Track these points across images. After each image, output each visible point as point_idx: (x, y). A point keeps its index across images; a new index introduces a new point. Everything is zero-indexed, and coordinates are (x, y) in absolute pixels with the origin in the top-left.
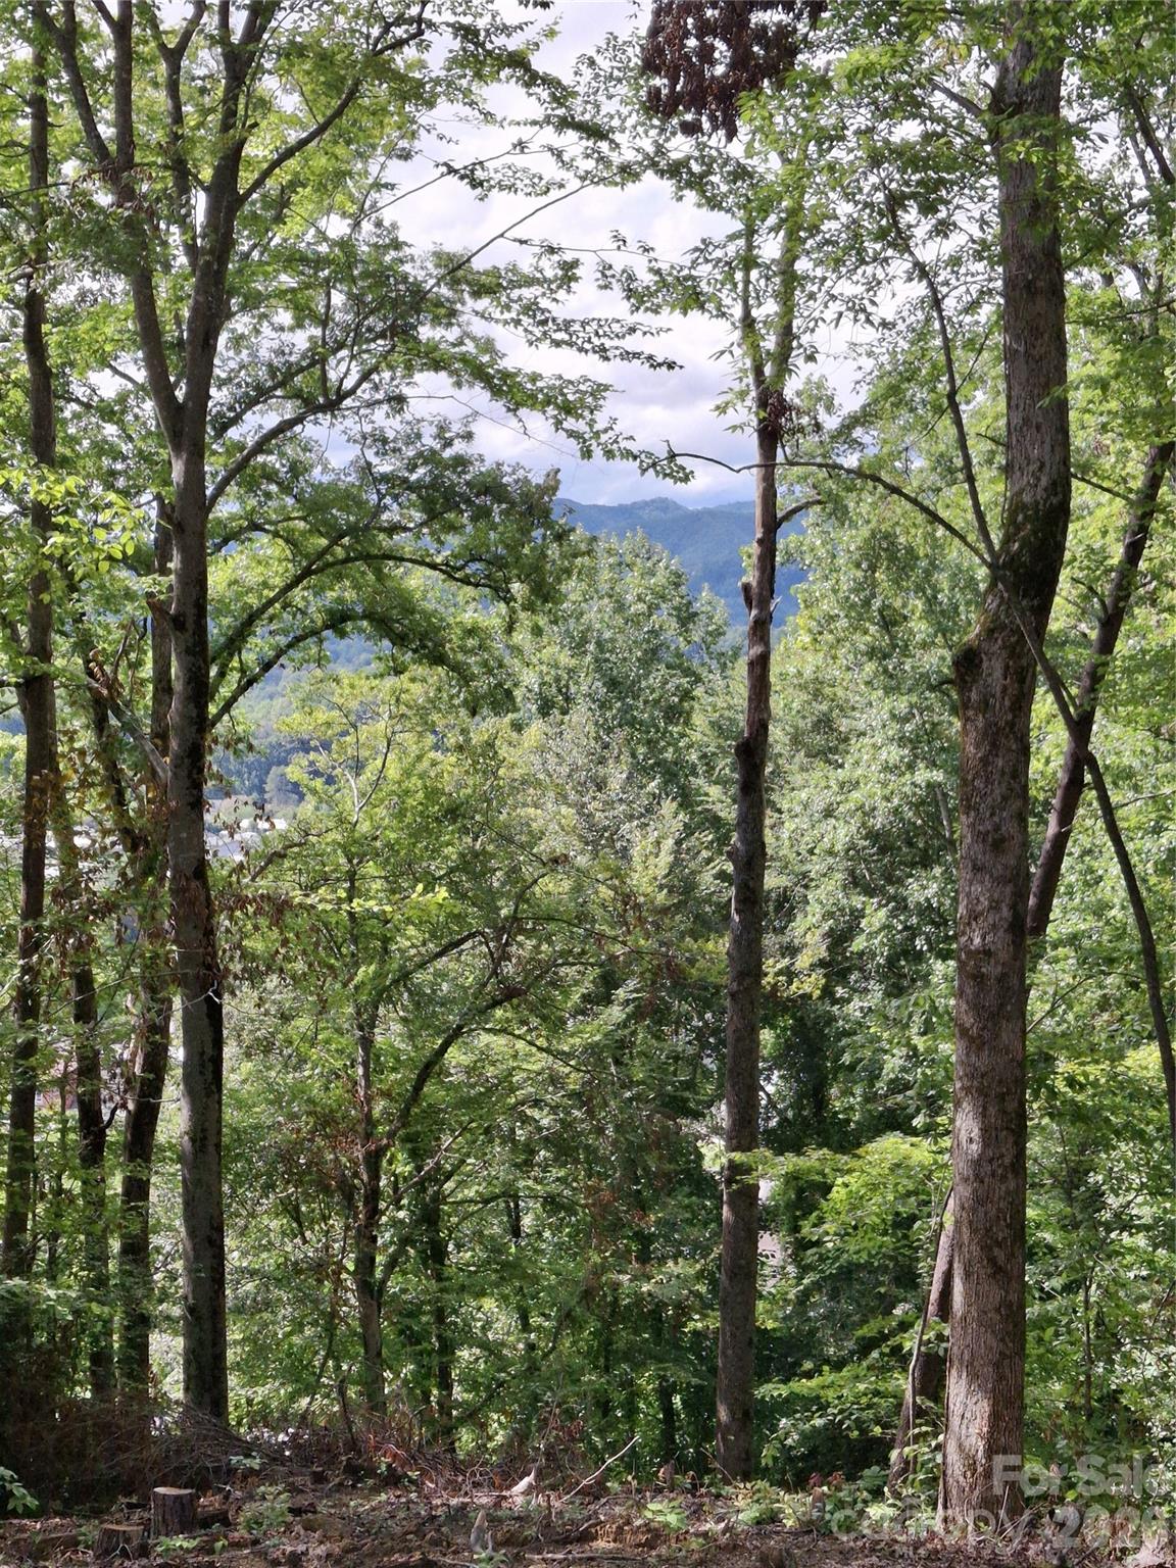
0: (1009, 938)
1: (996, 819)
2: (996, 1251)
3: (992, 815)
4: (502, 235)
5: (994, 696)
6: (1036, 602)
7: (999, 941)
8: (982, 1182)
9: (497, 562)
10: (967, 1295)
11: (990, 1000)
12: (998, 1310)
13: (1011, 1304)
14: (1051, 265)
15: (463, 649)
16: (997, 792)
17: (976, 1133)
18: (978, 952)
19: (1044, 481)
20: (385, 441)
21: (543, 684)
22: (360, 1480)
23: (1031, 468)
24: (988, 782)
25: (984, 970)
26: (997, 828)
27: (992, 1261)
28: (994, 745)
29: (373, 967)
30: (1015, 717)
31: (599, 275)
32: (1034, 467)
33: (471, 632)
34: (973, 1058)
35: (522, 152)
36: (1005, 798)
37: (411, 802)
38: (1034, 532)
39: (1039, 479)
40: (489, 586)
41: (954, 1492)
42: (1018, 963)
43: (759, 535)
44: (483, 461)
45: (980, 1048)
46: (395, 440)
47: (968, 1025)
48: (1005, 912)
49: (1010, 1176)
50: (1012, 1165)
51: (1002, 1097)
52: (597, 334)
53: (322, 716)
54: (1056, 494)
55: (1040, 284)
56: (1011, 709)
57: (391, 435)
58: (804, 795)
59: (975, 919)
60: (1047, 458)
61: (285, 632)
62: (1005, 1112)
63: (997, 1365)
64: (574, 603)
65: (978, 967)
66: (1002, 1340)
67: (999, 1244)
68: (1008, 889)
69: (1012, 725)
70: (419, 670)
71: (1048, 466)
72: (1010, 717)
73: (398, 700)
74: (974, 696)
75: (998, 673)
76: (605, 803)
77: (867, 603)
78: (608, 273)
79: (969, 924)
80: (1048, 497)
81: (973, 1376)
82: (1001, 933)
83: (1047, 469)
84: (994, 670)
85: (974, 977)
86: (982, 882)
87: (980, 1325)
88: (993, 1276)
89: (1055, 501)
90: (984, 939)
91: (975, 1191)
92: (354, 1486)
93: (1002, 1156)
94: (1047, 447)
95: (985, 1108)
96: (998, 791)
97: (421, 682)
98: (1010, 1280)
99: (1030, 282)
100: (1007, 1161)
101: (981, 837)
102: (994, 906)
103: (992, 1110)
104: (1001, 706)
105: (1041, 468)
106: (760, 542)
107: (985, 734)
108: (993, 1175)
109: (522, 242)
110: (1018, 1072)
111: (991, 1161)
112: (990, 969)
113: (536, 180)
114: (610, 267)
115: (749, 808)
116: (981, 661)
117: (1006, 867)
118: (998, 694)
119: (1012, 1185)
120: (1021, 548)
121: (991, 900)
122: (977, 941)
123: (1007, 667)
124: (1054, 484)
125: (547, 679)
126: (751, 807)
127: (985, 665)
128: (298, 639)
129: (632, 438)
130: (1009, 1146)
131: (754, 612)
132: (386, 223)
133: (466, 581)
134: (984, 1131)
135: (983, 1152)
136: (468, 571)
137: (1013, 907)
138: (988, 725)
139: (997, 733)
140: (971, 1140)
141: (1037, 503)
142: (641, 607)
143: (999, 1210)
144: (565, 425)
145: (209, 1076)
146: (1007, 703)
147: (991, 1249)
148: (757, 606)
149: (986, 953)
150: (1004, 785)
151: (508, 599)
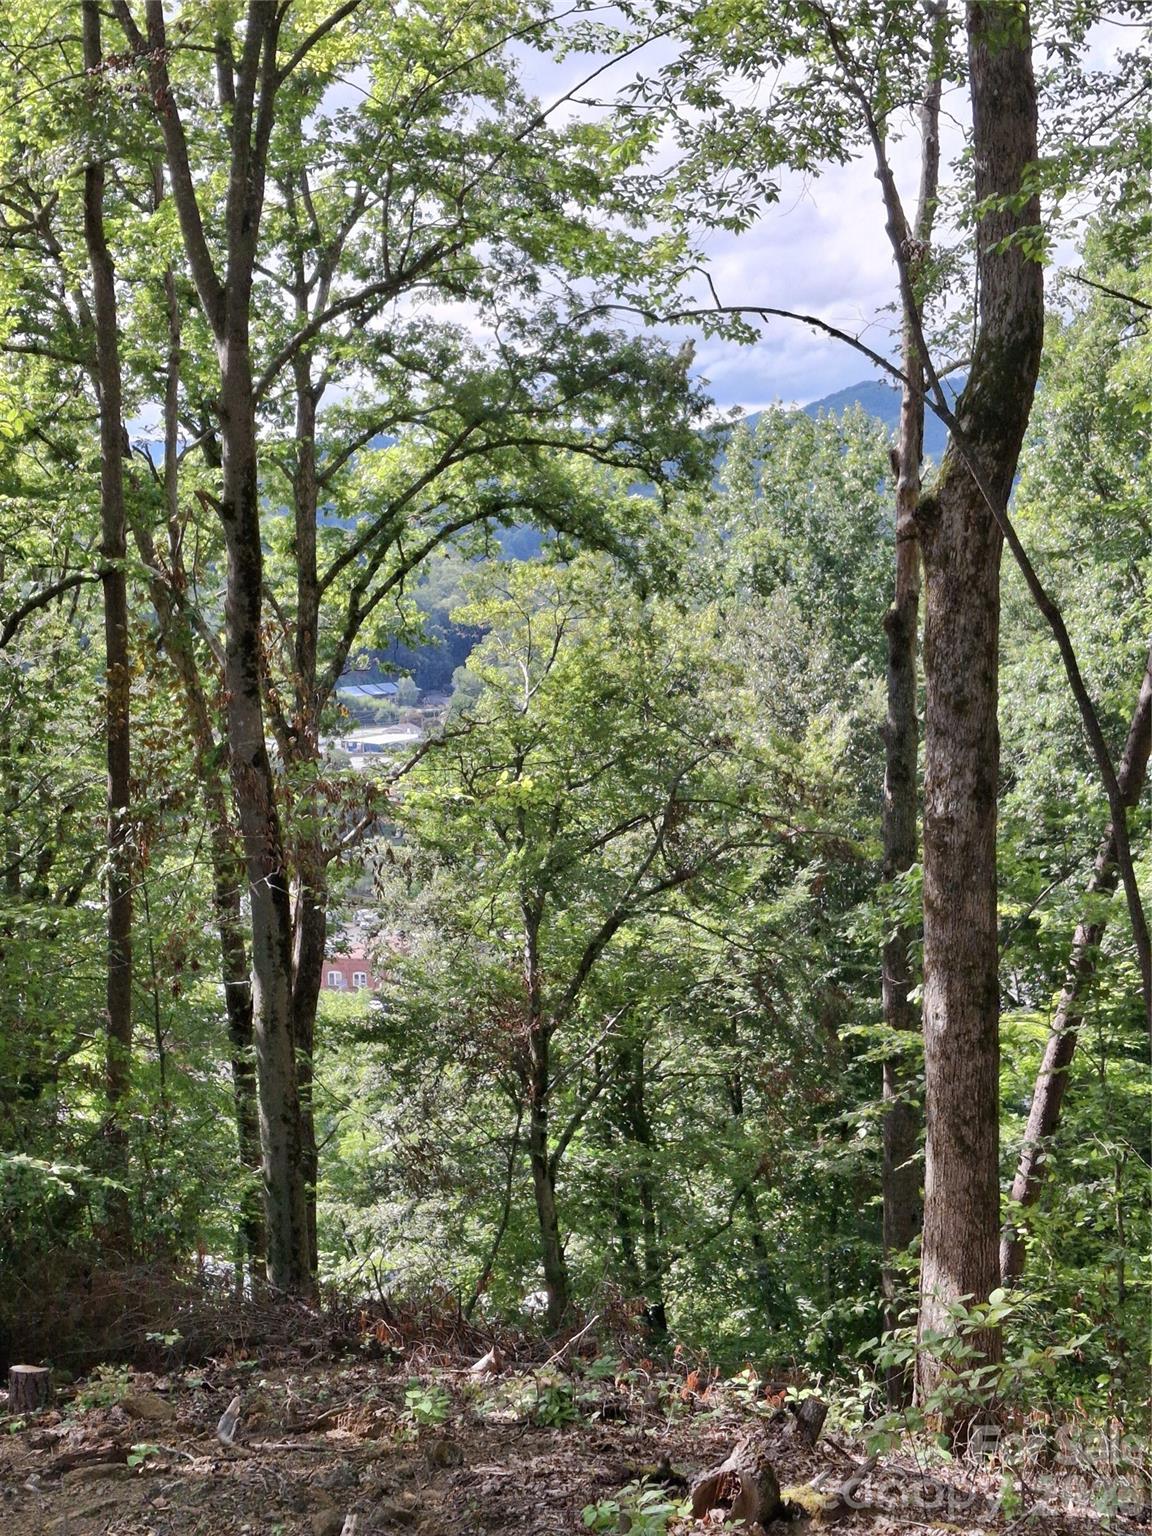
0: (973, 805)
1: (958, 680)
2: (965, 1130)
3: (954, 676)
4: (568, 97)
5: (954, 549)
6: (998, 447)
7: (963, 809)
8: (948, 1058)
9: (646, 441)
10: (936, 1176)
11: (954, 872)
12: (967, 1191)
13: (979, 1186)
14: (1018, 78)
15: (627, 533)
16: (959, 651)
17: (942, 1009)
18: (940, 820)
19: (1010, 315)
20: (521, 323)
21: (756, 567)
22: (342, 1355)
23: (997, 302)
24: (950, 640)
25: (947, 839)
26: (959, 690)
27: (960, 1140)
28: (955, 601)
29: (523, 852)
30: (978, 570)
31: (677, 132)
32: (1000, 300)
33: (630, 515)
34: (938, 931)
35: (588, 9)
36: (967, 658)
37: (569, 688)
38: (997, 370)
39: (1003, 312)
40: (639, 466)
41: (926, 1375)
42: (983, 833)
43: (906, 399)
44: (624, 337)
45: (944, 920)
46: (534, 321)
47: (932, 897)
48: (969, 778)
49: (978, 1052)
50: (980, 1041)
51: (968, 972)
52: (639, 193)
53: (495, 605)
54: (1021, 328)
55: (1007, 100)
56: (974, 563)
57: (528, 317)
58: (1017, 669)
59: (939, 786)
60: (1014, 290)
61: (435, 523)
62: (972, 987)
63: (966, 1248)
64: (788, 482)
65: (941, 837)
66: (972, 1222)
67: (966, 1123)
68: (973, 752)
69: (974, 579)
70: (586, 556)
71: (1014, 298)
72: (972, 571)
73: (569, 587)
74: (935, 550)
75: (958, 525)
76: (805, 684)
77: (1078, 468)
78: (686, 129)
79: (933, 791)
80: (1013, 332)
81: (943, 1259)
82: (965, 799)
83: (1012, 302)
84: (954, 522)
85: (938, 848)
86: (945, 747)
87: (949, 1206)
88: (961, 1155)
89: (1020, 335)
90: (947, 806)
91: (942, 1068)
92: (335, 1361)
93: (969, 1031)
94: (1014, 278)
95: (950, 983)
96: (961, 649)
97: (590, 567)
98: (979, 1160)
99: (995, 99)
100: (974, 1036)
101: (943, 699)
102: (958, 772)
103: (957, 985)
104: (963, 560)
105: (1006, 302)
106: (907, 406)
107: (946, 590)
108: (960, 1051)
109: (591, 103)
110: (986, 945)
111: (957, 1037)
112: (955, 838)
113: (613, 36)
114: (687, 124)
115: (898, 684)
116: (941, 513)
117: (969, 731)
118: (959, 547)
119: (980, 1062)
120: (983, 388)
121: (954, 765)
122: (940, 809)
123: (967, 518)
124: (1019, 317)
125: (760, 561)
126: (901, 681)
127: (945, 516)
128: (450, 529)
129: (692, 299)
130: (977, 1021)
131: (901, 480)
132: (528, 100)
133: (615, 463)
134: (950, 1006)
135: (949, 1027)
136: (616, 452)
137: (978, 772)
138: (949, 581)
139: (958, 589)
140: (937, 1016)
141: (1001, 339)
142: (856, 484)
143: (966, 1087)
144: (626, 290)
145: (278, 960)
146: (969, 556)
147: (959, 1129)
148: (905, 474)
149: (950, 821)
150: (966, 644)
151: (660, 478)
